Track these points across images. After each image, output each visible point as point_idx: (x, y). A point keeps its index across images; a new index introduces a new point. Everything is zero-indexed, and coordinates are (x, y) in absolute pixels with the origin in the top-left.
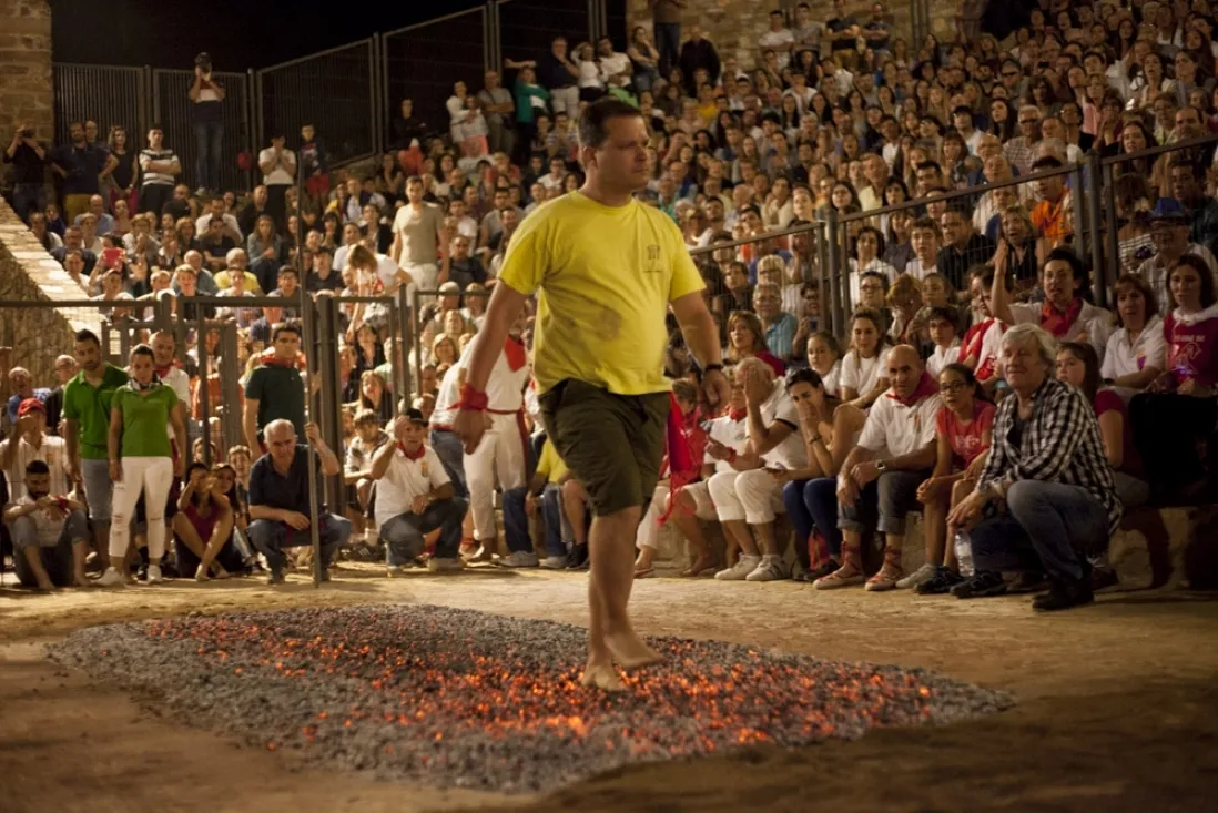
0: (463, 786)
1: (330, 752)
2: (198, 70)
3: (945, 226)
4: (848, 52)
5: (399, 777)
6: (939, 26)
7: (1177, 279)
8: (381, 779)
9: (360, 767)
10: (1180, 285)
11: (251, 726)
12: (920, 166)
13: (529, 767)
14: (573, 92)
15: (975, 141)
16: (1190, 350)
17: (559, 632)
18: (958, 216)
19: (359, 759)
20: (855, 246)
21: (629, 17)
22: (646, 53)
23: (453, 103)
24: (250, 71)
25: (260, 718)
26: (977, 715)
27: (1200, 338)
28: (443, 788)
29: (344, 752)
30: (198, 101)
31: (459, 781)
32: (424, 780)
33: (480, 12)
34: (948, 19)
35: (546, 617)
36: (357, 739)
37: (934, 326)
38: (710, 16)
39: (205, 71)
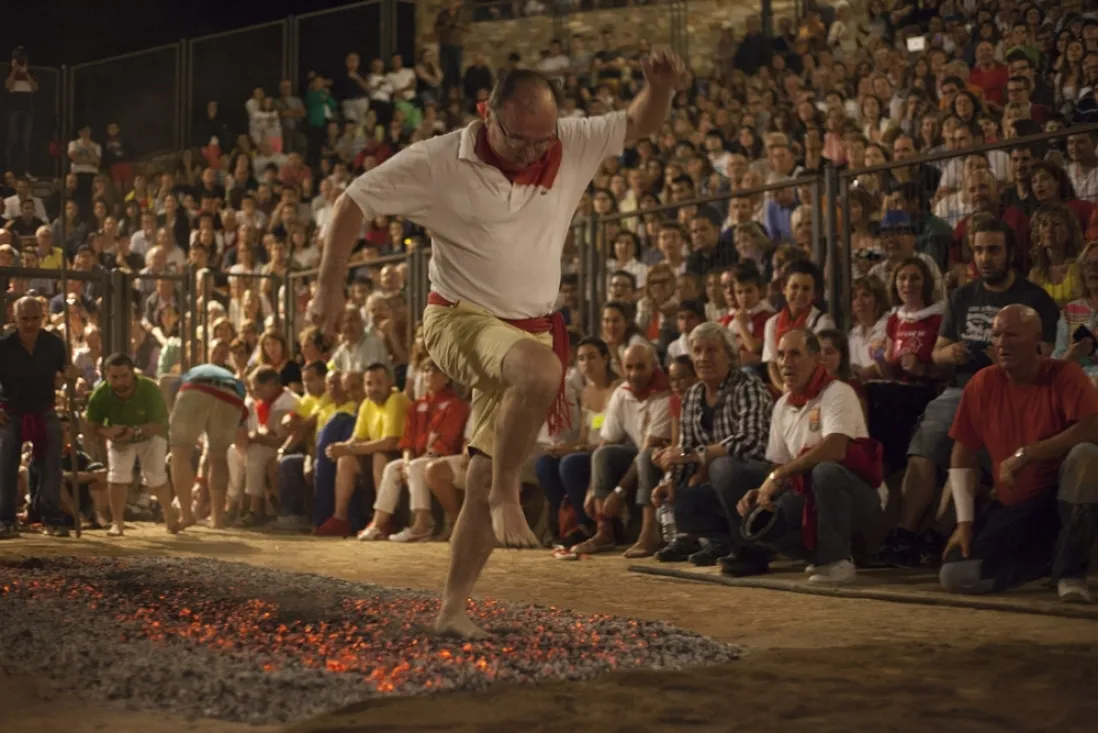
0: (212, 716)
1: (85, 682)
2: (14, 62)
3: (695, 231)
4: (614, 82)
5: (149, 707)
6: (696, 63)
7: (903, 278)
8: (133, 709)
9: (112, 697)
10: (906, 283)
11: (11, 658)
12: (675, 180)
13: (275, 700)
14: (363, 103)
15: (723, 162)
16: (913, 345)
17: (320, 583)
18: (706, 222)
19: (112, 689)
20: (613, 248)
21: (418, 40)
22: (431, 71)
23: (251, 104)
24: (64, 67)
25: (21, 651)
26: (710, 663)
27: (922, 334)
28: (191, 718)
29: (98, 683)
30: (12, 91)
31: (208, 711)
32: (173, 710)
33: (280, 27)
34: (705, 57)
35: (310, 571)
36: (113, 670)
37: (682, 317)
38: (492, 43)
39: (21, 63)
